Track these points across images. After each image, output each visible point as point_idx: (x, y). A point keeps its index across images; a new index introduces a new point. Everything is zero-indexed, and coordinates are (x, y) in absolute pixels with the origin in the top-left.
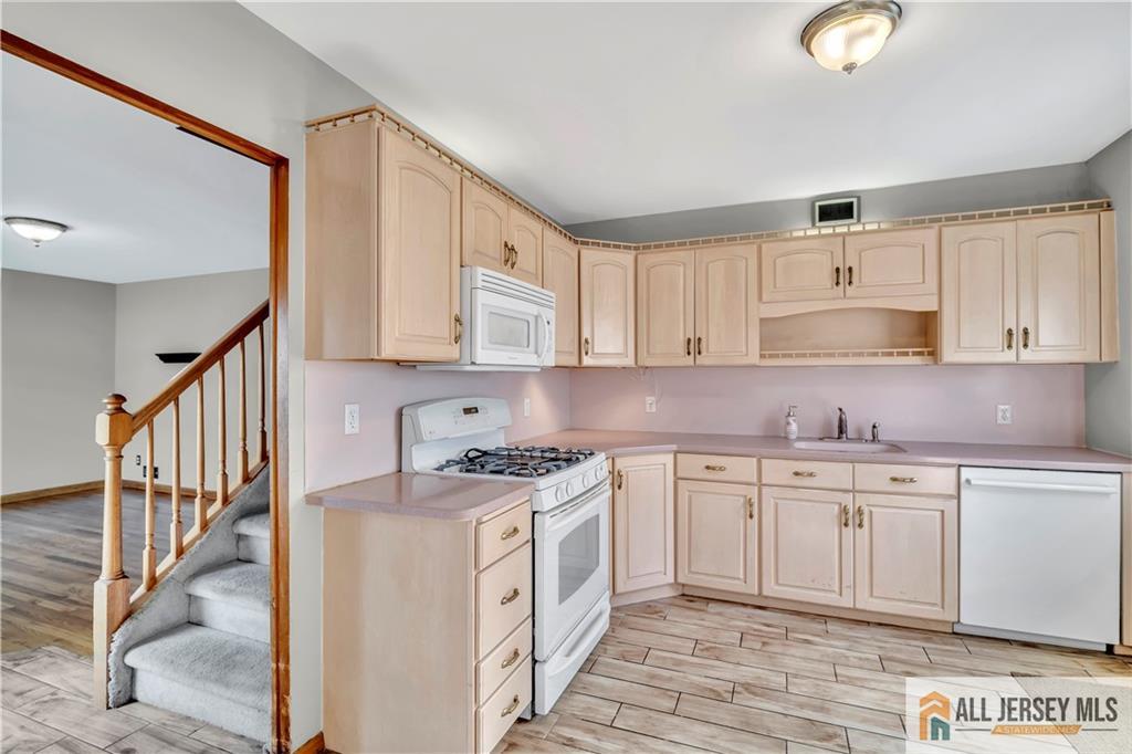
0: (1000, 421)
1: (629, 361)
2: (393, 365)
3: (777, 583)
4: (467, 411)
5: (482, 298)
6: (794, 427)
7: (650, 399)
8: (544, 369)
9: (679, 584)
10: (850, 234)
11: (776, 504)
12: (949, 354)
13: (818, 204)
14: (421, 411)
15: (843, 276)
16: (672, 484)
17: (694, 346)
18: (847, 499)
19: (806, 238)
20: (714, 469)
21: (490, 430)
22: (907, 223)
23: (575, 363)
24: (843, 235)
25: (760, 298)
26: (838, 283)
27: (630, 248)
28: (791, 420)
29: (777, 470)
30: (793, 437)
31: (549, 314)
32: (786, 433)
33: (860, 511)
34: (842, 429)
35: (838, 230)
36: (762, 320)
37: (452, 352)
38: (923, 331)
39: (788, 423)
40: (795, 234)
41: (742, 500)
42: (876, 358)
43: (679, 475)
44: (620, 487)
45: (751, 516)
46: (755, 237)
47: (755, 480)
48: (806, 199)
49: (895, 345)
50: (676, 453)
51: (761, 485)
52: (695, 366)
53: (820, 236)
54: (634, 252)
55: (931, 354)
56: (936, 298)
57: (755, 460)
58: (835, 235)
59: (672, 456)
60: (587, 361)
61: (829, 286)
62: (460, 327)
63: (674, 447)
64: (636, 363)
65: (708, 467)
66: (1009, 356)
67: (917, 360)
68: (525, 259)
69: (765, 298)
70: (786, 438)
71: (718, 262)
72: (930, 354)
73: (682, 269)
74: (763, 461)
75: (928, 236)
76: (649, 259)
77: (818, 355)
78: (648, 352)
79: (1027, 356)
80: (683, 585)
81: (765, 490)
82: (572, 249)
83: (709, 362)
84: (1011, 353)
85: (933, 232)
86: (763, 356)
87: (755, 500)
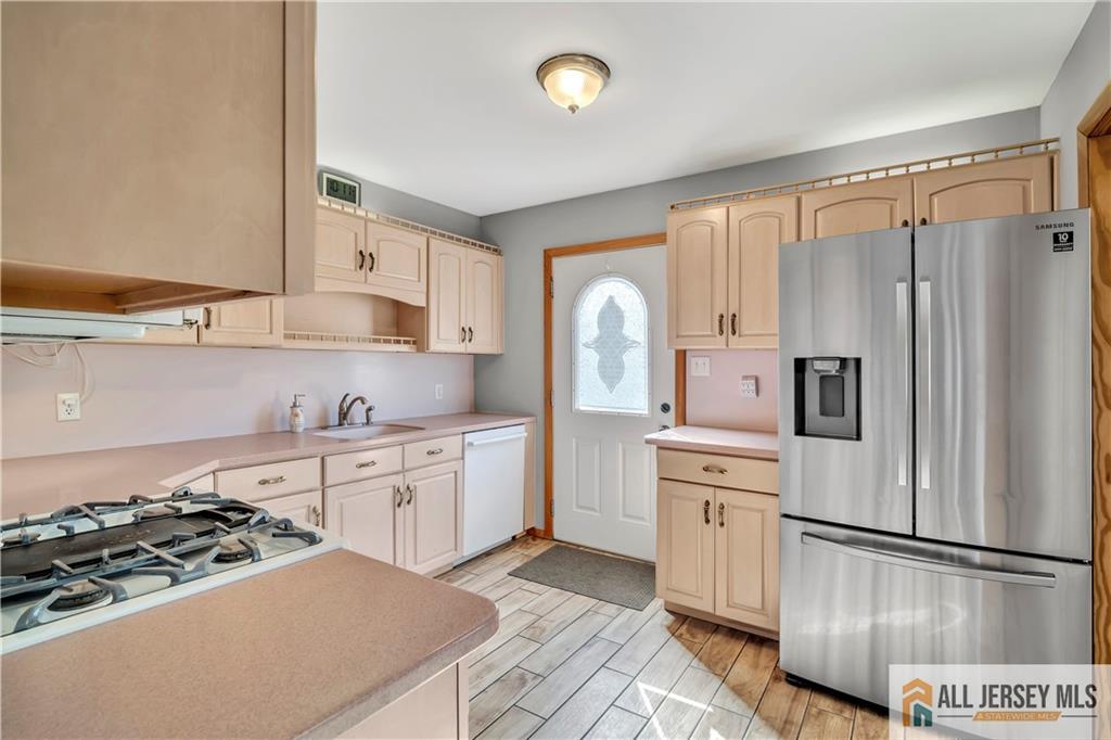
0: (437, 398)
10: (369, 220)
11: (341, 507)
12: (432, 344)
13: (325, 177)
15: (366, 260)
18: (400, 482)
20: (271, 481)
22: (397, 222)
24: (365, 220)
26: (361, 267)
28: (298, 410)
30: (300, 429)
32: (292, 426)
33: (408, 488)
34: (341, 416)
39: (297, 415)
41: (306, 510)
42: (378, 344)
47: (317, 483)
50: (215, 473)
51: (324, 488)
53: (345, 213)
56: (424, 296)
57: (317, 460)
58: (357, 217)
59: (212, 477)
61: (353, 268)
63: (215, 464)
65: (263, 483)
66: (462, 348)
67: (404, 348)
70: (292, 432)
72: (414, 343)
74: (327, 460)
75: (420, 242)
79: (471, 348)
81: (330, 492)
83: (218, 340)
84: (463, 345)
85: (423, 240)
86: (286, 337)
87: (318, 508)
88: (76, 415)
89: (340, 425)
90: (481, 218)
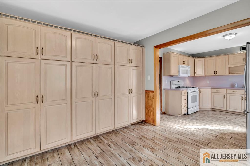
1: (204, 75)
2: (170, 76)
3: (230, 108)
4: (178, 82)
5: (181, 68)
7: (208, 81)
8: (189, 76)
9: (212, 108)
11: (229, 96)
13: (241, 47)
14: (173, 81)
16: (210, 93)
17: (216, 72)
18: (244, 96)
19: (238, 54)
20: (218, 91)
21: (181, 84)
23: (194, 76)
25: (228, 64)
26: (244, 61)
28: (236, 84)
31: (190, 69)
32: (235, 86)
36: (229, 68)
37: (178, 75)
41: (223, 96)
43: (212, 92)
44: (201, 93)
45: (225, 98)
46: (227, 54)
47: (225, 93)
48: (239, 47)
51: (226, 93)
53: (242, 53)
54: (204, 58)
57: (225, 90)
58: (244, 53)
60: (196, 75)
61: (242, 62)
62: (178, 72)
63: (211, 88)
64: (205, 75)
65: (217, 91)
68: (186, 63)
69: (229, 64)
71: (220, 59)
73: (213, 60)
74: (227, 90)
76: (207, 59)
78: (207, 73)
80: (213, 108)
81: (227, 94)
82: (193, 59)
83: (218, 75)
86: (229, 74)
87: (225, 96)
88: (209, 83)
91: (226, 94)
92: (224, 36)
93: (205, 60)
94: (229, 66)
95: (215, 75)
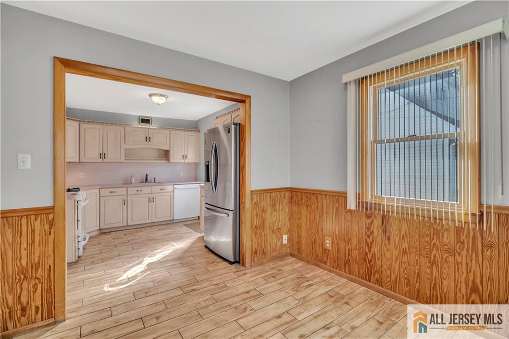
6: (133, 180)
7: (81, 174)
9: (101, 229)
10: (150, 128)
11: (132, 200)
12: (172, 160)
13: (140, 118)
15: (148, 139)
16: (98, 199)
17: (102, 156)
18: (150, 196)
19: (138, 127)
20: (113, 192)
22: (163, 128)
24: (148, 128)
25: (125, 142)
26: (147, 141)
27: (77, 121)
28: (132, 178)
29: (132, 191)
30: (133, 183)
32: (131, 182)
33: (153, 198)
34: (146, 180)
35: (147, 127)
36: (125, 149)
38: (166, 155)
40: (135, 126)
41: (122, 200)
42: (155, 161)
43: (101, 195)
45: (125, 204)
46: (123, 125)
47: (126, 194)
48: (137, 116)
49: (160, 158)
50: (99, 189)
52: (103, 162)
53: (142, 128)
55: (168, 160)
56: (169, 147)
57: (125, 188)
58: (146, 128)
59: (98, 190)
61: (144, 141)
63: (99, 187)
64: (80, 161)
65: (111, 192)
66: (183, 161)
67: (165, 161)
69: (126, 143)
71: (111, 130)
73: (98, 131)
74: (127, 188)
75: (167, 132)
76: (84, 126)
77: (140, 160)
78: (85, 157)
79: (186, 161)
80: (103, 229)
81: (129, 196)
83: (107, 161)
84: (183, 160)
85: (168, 131)
86: (125, 160)
87: (126, 200)
88: (82, 177)
89: (146, 182)
90: (196, 121)
91: (127, 197)
92: (151, 95)
93: (81, 127)
94: (127, 147)
95: (102, 161)
